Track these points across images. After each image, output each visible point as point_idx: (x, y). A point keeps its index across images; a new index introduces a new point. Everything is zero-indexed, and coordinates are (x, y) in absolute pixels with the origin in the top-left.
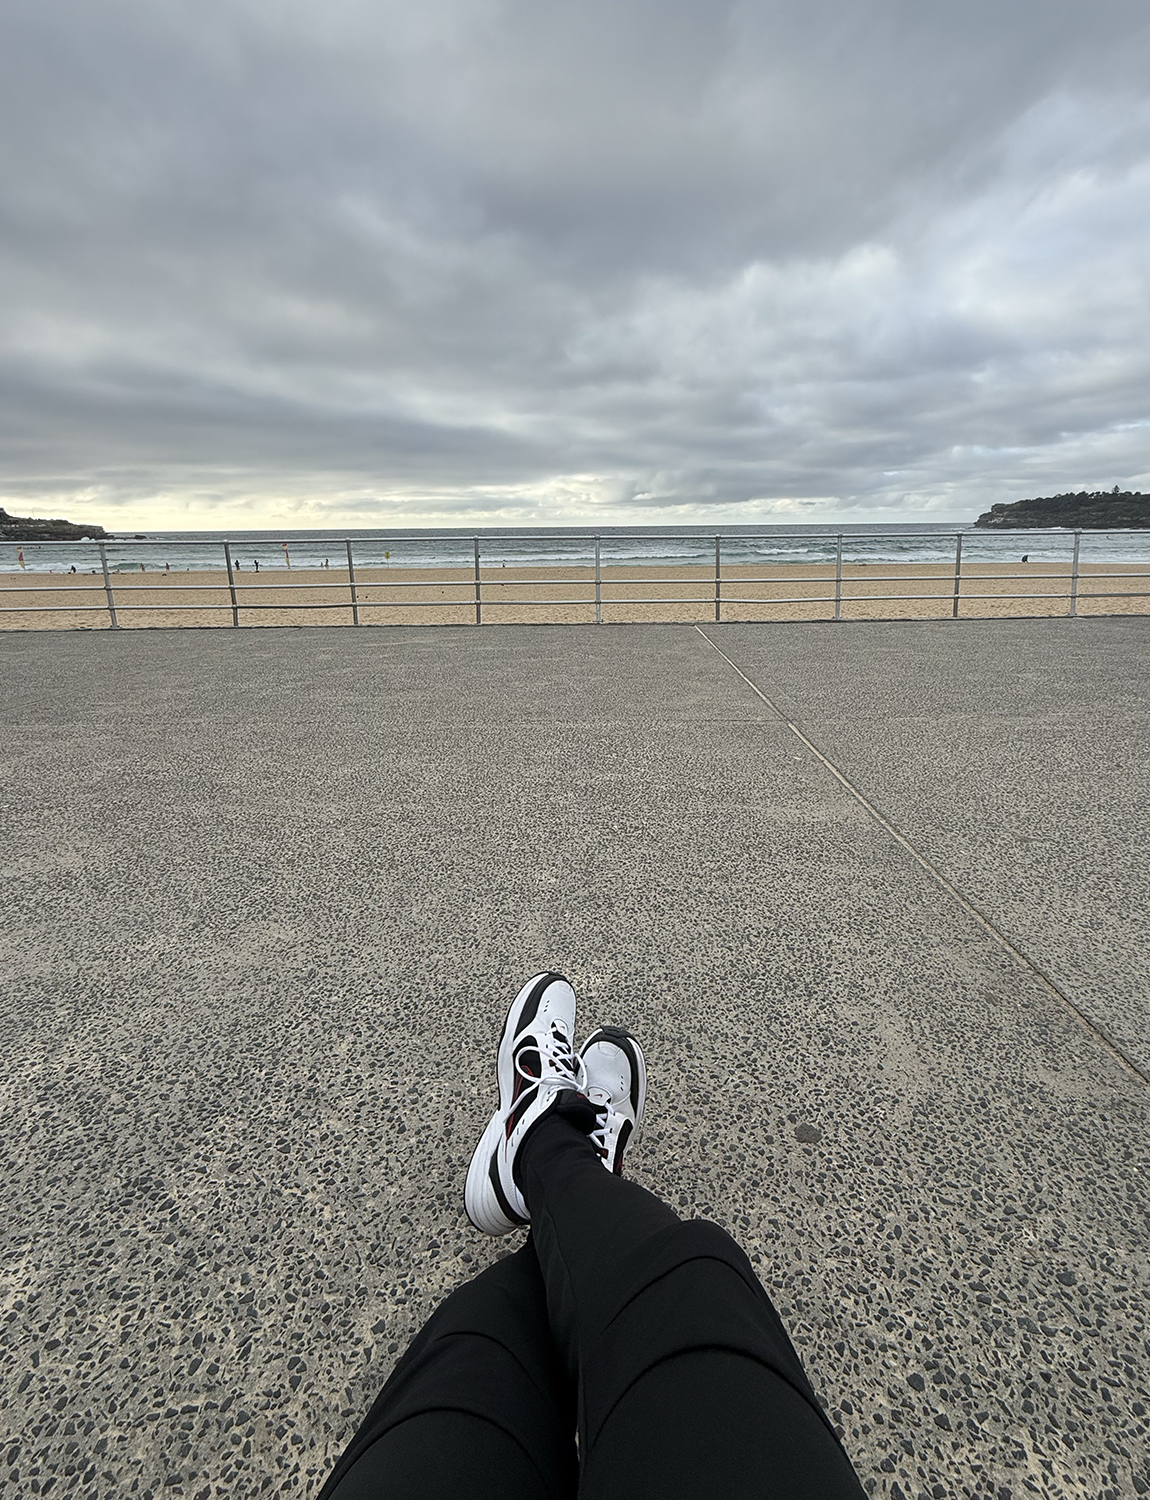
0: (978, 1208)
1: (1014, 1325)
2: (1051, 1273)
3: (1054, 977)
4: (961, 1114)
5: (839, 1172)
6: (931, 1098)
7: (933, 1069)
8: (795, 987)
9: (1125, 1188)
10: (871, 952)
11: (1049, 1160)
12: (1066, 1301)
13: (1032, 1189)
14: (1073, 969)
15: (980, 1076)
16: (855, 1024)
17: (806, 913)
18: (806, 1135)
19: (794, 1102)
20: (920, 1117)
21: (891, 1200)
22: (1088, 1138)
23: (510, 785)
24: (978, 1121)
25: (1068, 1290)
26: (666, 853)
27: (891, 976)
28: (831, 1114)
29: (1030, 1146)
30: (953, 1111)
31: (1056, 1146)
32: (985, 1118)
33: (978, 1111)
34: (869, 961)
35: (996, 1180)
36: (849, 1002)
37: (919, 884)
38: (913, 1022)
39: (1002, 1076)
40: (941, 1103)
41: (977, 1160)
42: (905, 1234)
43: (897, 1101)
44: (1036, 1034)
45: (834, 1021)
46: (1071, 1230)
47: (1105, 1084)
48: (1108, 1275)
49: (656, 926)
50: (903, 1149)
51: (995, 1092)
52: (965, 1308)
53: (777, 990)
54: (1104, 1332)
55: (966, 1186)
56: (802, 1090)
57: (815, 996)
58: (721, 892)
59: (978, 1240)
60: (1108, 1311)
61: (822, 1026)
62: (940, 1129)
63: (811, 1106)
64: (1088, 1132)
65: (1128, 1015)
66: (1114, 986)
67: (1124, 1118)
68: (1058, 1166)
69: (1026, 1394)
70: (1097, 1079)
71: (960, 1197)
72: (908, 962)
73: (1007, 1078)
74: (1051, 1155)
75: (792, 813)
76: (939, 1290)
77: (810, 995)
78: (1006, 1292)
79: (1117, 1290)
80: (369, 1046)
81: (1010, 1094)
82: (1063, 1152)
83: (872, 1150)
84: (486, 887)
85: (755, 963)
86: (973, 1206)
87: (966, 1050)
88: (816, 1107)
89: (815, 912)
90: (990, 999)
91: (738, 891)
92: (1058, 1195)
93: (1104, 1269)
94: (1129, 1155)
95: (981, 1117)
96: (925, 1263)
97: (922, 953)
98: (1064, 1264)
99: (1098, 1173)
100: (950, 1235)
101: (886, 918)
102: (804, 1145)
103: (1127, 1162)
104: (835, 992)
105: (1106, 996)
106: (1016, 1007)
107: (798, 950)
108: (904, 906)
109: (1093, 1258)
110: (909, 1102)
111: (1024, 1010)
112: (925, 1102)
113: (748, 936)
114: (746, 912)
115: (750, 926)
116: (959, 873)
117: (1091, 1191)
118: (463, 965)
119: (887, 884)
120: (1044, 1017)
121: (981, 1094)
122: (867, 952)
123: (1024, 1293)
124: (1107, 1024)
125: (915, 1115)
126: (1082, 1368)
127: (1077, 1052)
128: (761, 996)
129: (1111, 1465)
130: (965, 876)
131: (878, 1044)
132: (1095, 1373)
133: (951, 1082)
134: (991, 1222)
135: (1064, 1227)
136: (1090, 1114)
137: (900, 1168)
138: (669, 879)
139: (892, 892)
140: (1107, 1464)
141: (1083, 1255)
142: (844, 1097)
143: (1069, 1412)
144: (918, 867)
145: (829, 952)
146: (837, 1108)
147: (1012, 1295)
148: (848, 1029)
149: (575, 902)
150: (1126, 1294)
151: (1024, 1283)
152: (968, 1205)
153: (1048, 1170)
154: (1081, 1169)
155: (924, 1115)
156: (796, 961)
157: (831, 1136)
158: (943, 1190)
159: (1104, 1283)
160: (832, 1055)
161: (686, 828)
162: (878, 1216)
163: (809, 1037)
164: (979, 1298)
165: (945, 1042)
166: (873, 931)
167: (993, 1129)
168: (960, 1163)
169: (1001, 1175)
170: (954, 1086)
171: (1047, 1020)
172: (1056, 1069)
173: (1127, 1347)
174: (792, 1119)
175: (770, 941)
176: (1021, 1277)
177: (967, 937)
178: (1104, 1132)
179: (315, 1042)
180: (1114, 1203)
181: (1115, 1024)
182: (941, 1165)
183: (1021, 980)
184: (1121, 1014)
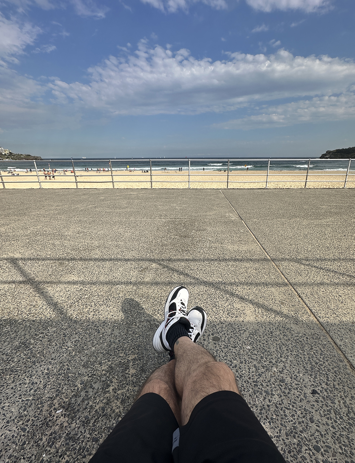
0: (262, 361)
1: (263, 392)
2: (278, 379)
3: (304, 298)
4: (264, 335)
5: (223, 349)
6: (256, 330)
7: (259, 323)
8: (223, 298)
9: (308, 358)
10: (249, 289)
11: (287, 349)
12: (280, 387)
13: (279, 356)
14: (311, 296)
15: (273, 325)
16: (239, 309)
17: (232, 277)
18: (216, 339)
19: (214, 330)
20: (251, 336)
21: (236, 358)
22: (301, 343)
23: (150, 237)
24: (268, 338)
25: (282, 384)
26: (194, 258)
27: (254, 296)
28: (225, 334)
29: (282, 345)
30: (262, 334)
31: (290, 345)
32: (271, 337)
33: (269, 334)
34: (248, 291)
35: (269, 353)
36: (239, 303)
37: (270, 269)
38: (256, 309)
39: (279, 325)
40: (258, 332)
41: (265, 348)
42: (238, 366)
43: (245, 331)
44: (293, 314)
45: (232, 308)
46: (288, 368)
47: (311, 329)
48: (295, 381)
49: (186, 279)
50: (244, 344)
51: (276, 330)
52: (250, 387)
53: (218, 299)
54: (289, 395)
55: (260, 355)
56: (218, 327)
57: (229, 301)
58: (208, 270)
59: (259, 369)
60: (292, 390)
61: (228, 309)
62: (256, 339)
63: (219, 331)
64: (301, 342)
65: (324, 310)
66: (322, 301)
67: (314, 339)
68: (289, 351)
69: (261, 410)
70: (308, 327)
71: (257, 358)
72: (260, 292)
73: (281, 326)
74: (288, 348)
75: (236, 247)
76: (243, 382)
77: (227, 301)
78: (263, 383)
79: (296, 384)
80: (93, 310)
81: (280, 330)
82: (292, 347)
83: (234, 344)
84: (137, 266)
85: (213, 291)
86: (260, 360)
87: (270, 318)
88: (220, 331)
89: (235, 277)
90: (282, 303)
91: (213, 270)
92: (287, 358)
93: (294, 379)
94: (312, 349)
95: (269, 336)
96: (241, 374)
97: (265, 290)
98: (283, 377)
99: (301, 353)
100: (251, 368)
101: (257, 279)
102: (214, 342)
103: (310, 351)
104: (235, 300)
105: (319, 304)
106: (289, 306)
107: (227, 288)
108: (263, 276)
109: (292, 376)
110: (249, 331)
111: (292, 307)
112: (254, 331)
113: (213, 283)
114: (214, 276)
115: (214, 280)
116: (283, 266)
117: (297, 358)
118: (125, 289)
119: (260, 269)
120: (297, 309)
121: (272, 330)
122: (248, 289)
123: (269, 384)
124: (317, 312)
125: (250, 335)
126: (280, 404)
127: (305, 320)
128: (212, 300)
129: (280, 429)
130: (285, 267)
131: (244, 315)
132: (283, 406)
133: (263, 326)
134: (264, 365)
135: (286, 367)
136: (303, 337)
137: (241, 349)
138: (193, 266)
139: (261, 271)
140: (279, 429)
141: (289, 375)
142: (230, 329)
143: (272, 415)
144: (271, 264)
145: (236, 289)
146: (227, 332)
147: (264, 385)
148: (236, 310)
149: (163, 272)
150: (299, 386)
151: (269, 381)
152: (259, 360)
153: (286, 352)
154: (296, 352)
155: (253, 335)
156: (225, 291)
157: (223, 340)
158: (252, 356)
159: (293, 383)
160: (229, 317)
161: (202, 251)
162: (231, 362)
163: (224, 312)
164: (255, 385)
165: (265, 315)
166: (252, 283)
167: (272, 340)
168: (260, 349)
169: (271, 352)
170: (264, 327)
171: (298, 310)
172: (296, 324)
173: (295, 400)
174: (213, 334)
175: (219, 285)
176: (269, 380)
177: (280, 285)
178: (306, 342)
179: (78, 308)
180: (303, 361)
181: (319, 312)
182: (254, 349)
183: (293, 298)
184: (322, 309)
